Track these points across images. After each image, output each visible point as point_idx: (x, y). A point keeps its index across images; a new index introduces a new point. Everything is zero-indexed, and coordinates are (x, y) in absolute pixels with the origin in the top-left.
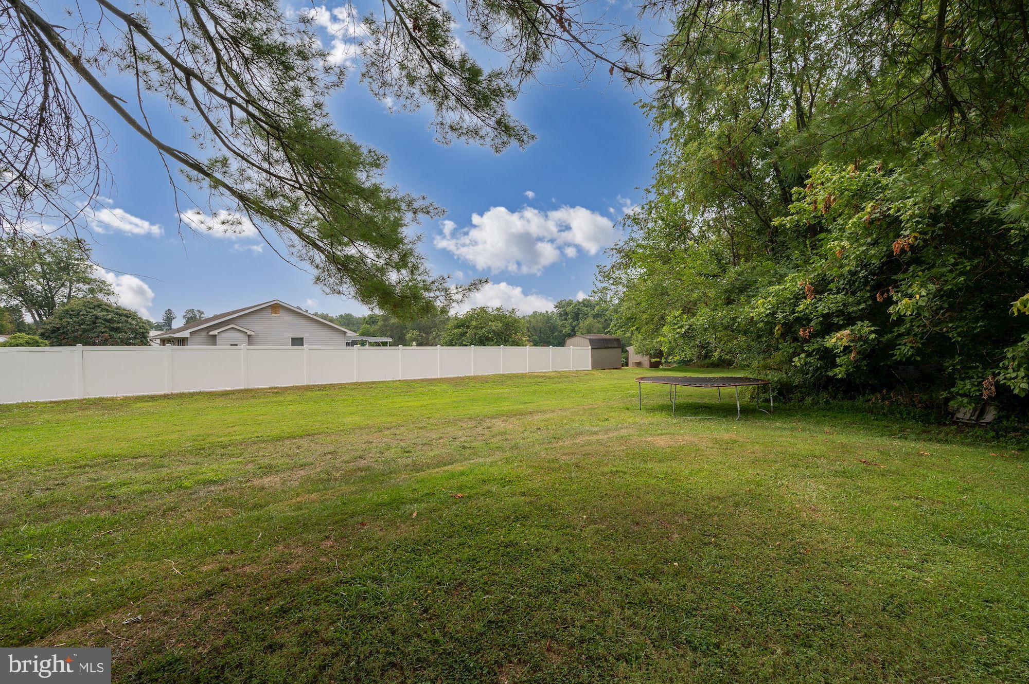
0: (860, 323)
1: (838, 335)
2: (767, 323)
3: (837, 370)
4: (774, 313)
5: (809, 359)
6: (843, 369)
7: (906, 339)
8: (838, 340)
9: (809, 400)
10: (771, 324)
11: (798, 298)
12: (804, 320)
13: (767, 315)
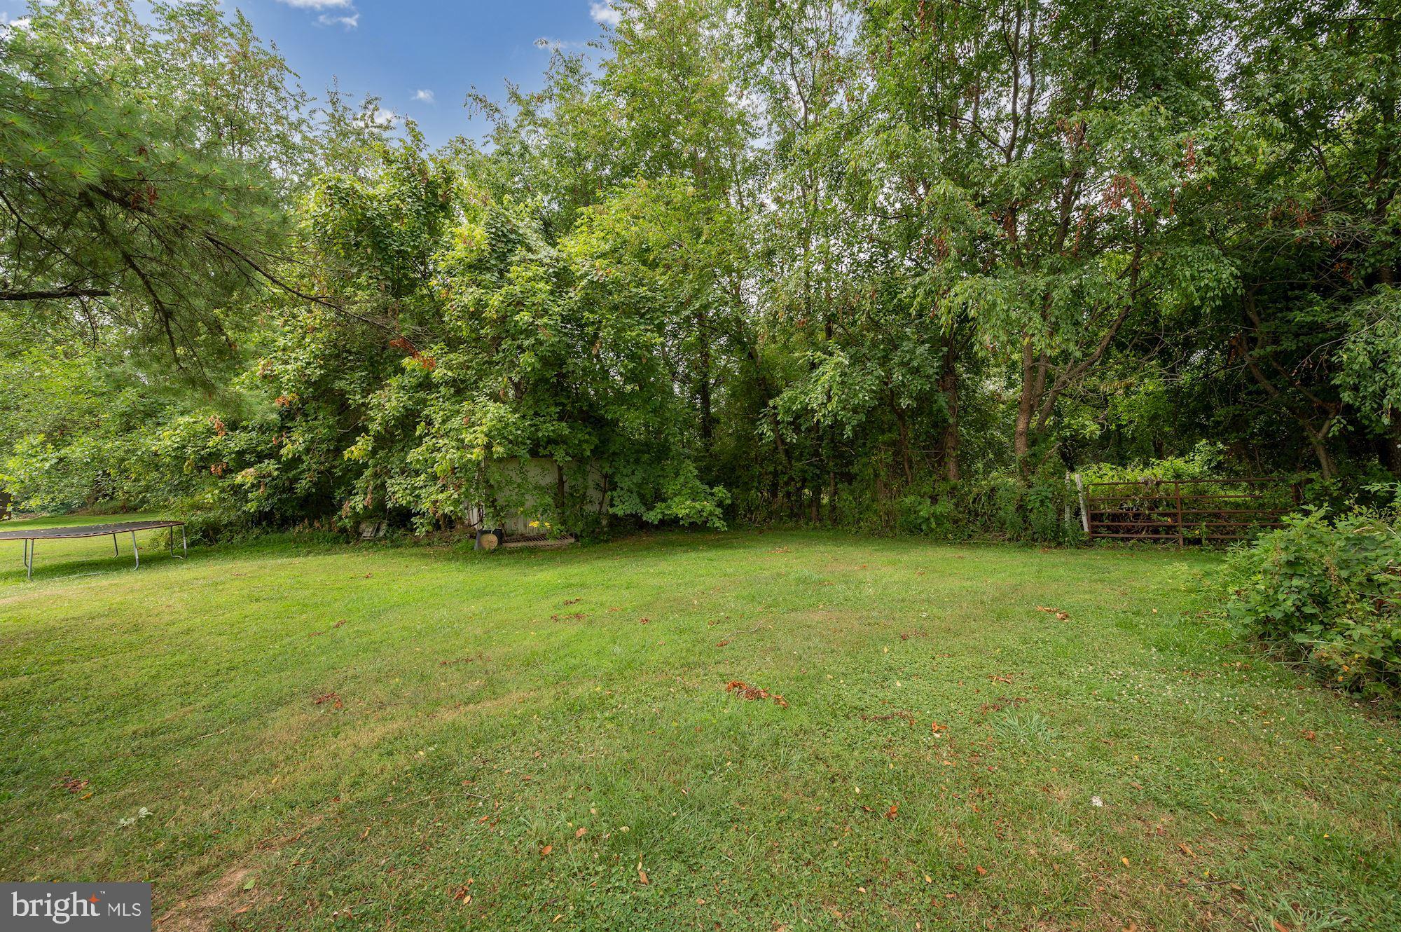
0: (267, 461)
1: (243, 473)
2: (176, 457)
3: (249, 505)
4: (184, 447)
5: (222, 495)
6: (254, 504)
7: (306, 475)
8: (246, 477)
9: (238, 538)
10: (180, 458)
11: (210, 432)
12: (215, 456)
13: (174, 450)
